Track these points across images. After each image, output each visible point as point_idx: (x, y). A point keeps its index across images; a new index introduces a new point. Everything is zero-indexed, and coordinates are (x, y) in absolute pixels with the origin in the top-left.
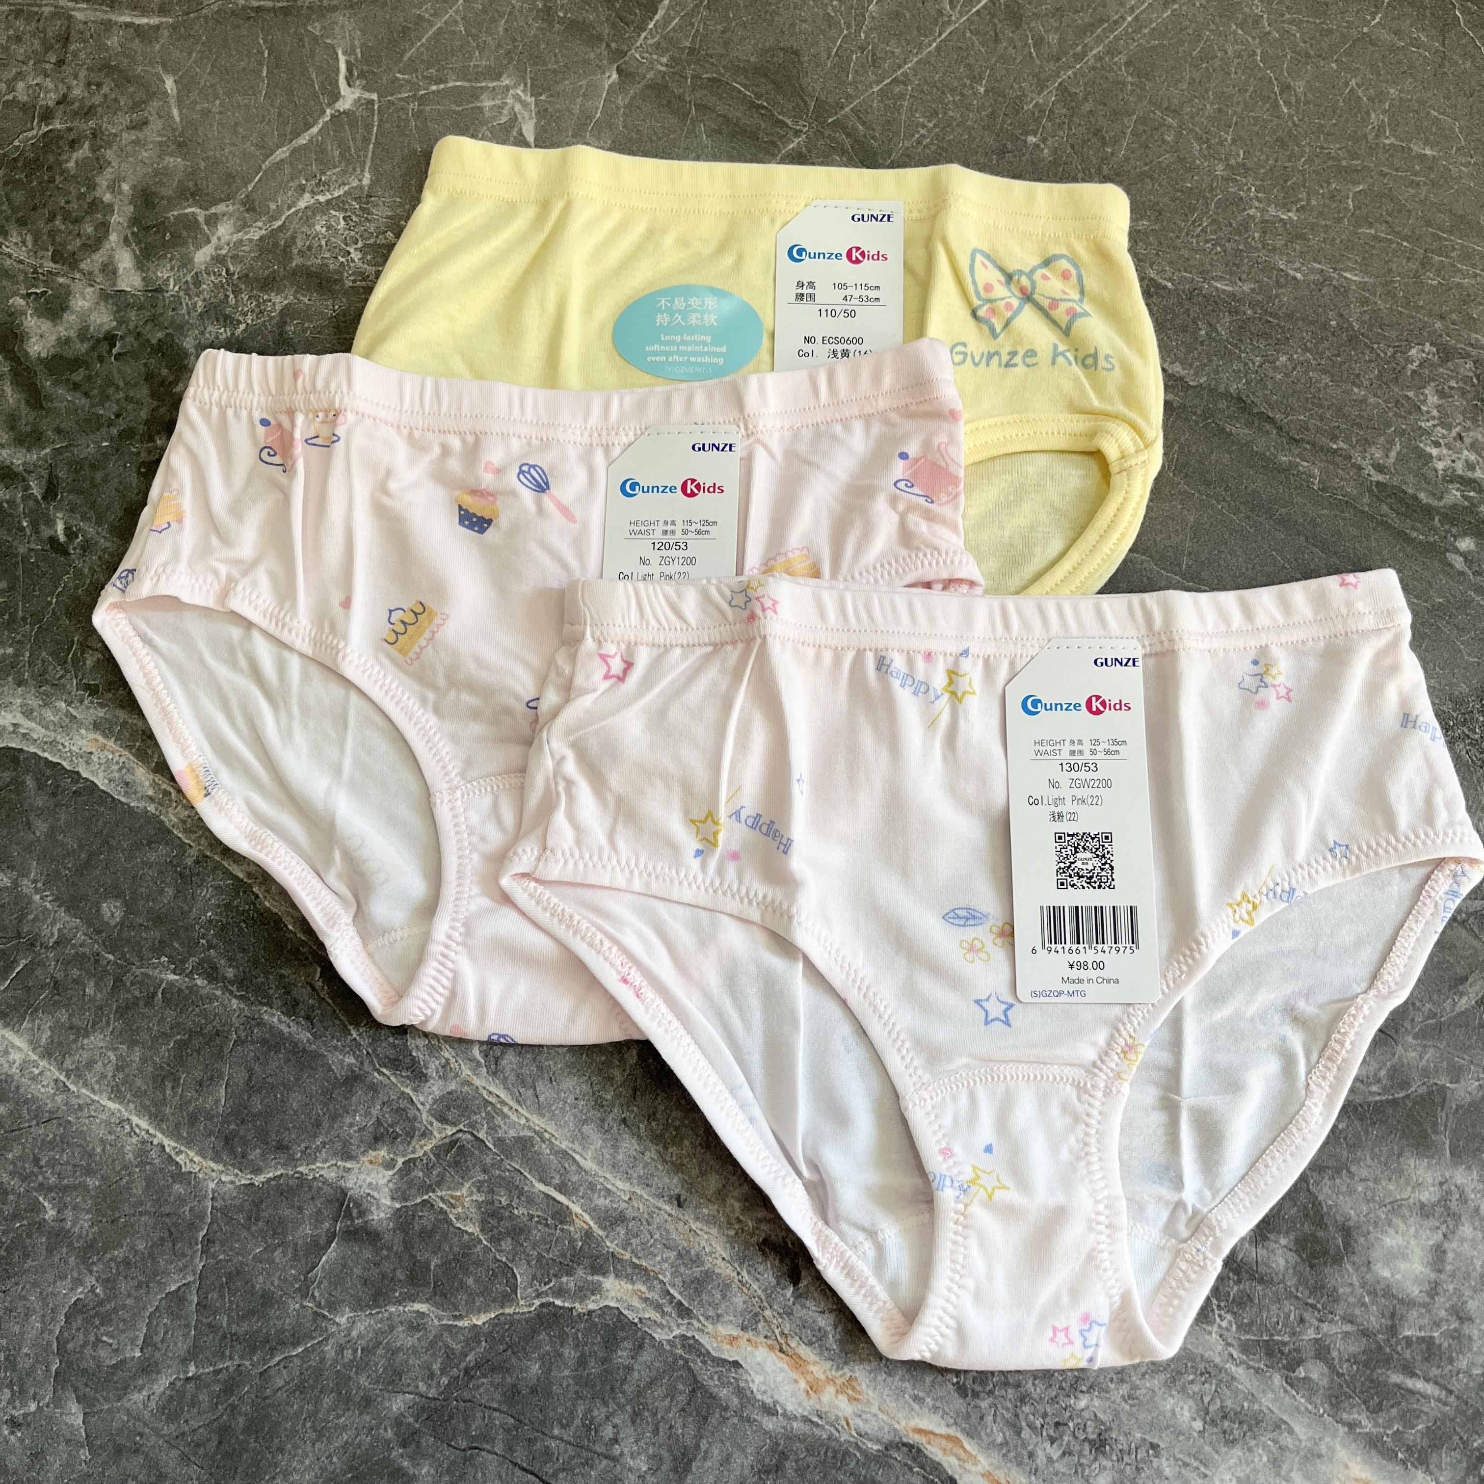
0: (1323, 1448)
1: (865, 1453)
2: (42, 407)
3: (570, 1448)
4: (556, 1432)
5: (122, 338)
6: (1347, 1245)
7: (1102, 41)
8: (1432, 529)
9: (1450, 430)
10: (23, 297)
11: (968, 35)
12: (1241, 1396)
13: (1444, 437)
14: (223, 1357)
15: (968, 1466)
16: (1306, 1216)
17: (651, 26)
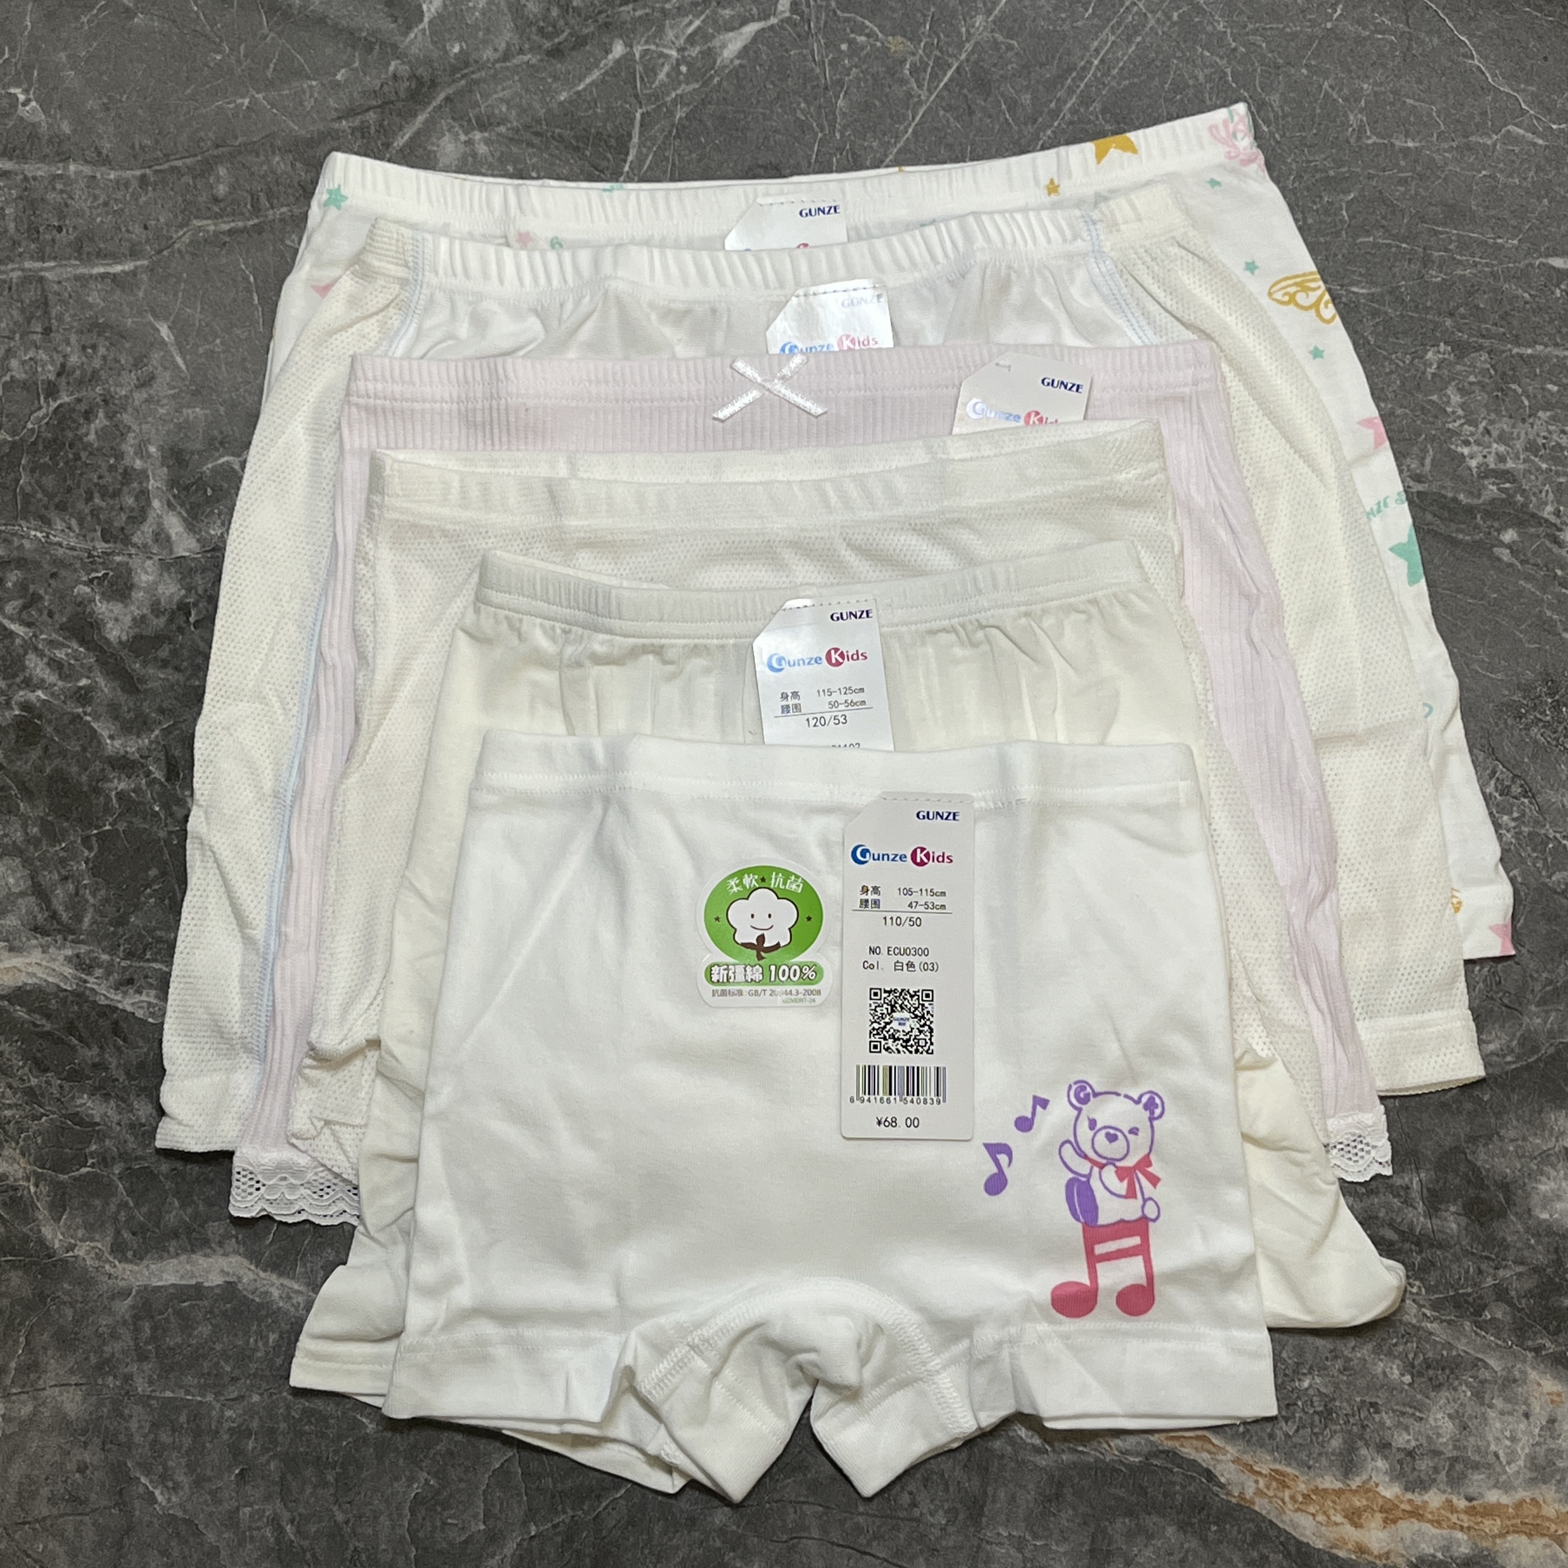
0: (1517, 1375)
1: (1129, 1466)
2: (138, 690)
3: (877, 1520)
4: (861, 1509)
5: (195, 605)
6: (1508, 1200)
7: (1074, 92)
8: (1477, 527)
9: (1476, 426)
10: (85, 584)
11: (942, 113)
12: (1439, 1346)
13: (1472, 434)
14: (557, 1513)
15: (1220, 1457)
16: (1469, 1182)
17: (626, 168)
